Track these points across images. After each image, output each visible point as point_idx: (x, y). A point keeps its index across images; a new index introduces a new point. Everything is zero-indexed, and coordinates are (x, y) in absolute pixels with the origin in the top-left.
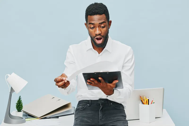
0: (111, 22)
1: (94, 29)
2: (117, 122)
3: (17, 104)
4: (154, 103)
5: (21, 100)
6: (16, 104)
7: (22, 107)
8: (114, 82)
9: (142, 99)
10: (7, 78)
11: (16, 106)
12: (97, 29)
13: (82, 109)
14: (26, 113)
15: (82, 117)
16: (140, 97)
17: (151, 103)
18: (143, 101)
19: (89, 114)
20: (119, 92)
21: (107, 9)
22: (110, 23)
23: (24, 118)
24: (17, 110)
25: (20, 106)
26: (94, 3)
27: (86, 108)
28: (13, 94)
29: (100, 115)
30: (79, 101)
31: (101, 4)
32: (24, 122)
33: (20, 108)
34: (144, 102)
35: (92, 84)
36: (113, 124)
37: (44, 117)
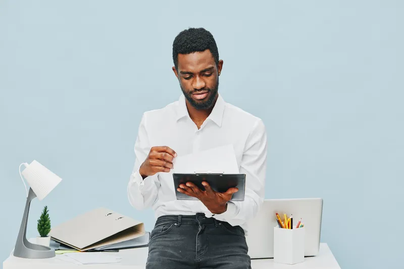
0: (222, 62)
1: (191, 80)
2: (231, 257)
3: (40, 221)
4: (302, 226)
5: (47, 213)
6: (38, 222)
7: (49, 228)
8: (230, 192)
9: (279, 219)
10: (22, 171)
11: (37, 225)
12: (198, 78)
13: (163, 232)
14: (57, 242)
15: (162, 246)
16: (277, 214)
17: (298, 227)
18: (282, 223)
19: (177, 240)
20: (237, 207)
21: (213, 40)
22: (220, 65)
23: (53, 249)
24: (40, 232)
25: (45, 226)
26: (188, 29)
27: (170, 230)
28: (33, 201)
29: (198, 243)
30: (159, 218)
31: (202, 30)
32: (53, 255)
33: (45, 229)
34: (283, 225)
35: (186, 193)
36: (221, 261)
37: (91, 249)
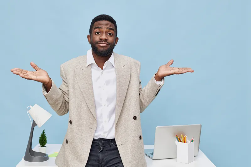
3: (40, 138)
5: (45, 134)
10: (28, 110)
24: (40, 144)
